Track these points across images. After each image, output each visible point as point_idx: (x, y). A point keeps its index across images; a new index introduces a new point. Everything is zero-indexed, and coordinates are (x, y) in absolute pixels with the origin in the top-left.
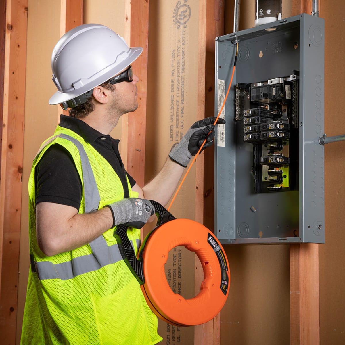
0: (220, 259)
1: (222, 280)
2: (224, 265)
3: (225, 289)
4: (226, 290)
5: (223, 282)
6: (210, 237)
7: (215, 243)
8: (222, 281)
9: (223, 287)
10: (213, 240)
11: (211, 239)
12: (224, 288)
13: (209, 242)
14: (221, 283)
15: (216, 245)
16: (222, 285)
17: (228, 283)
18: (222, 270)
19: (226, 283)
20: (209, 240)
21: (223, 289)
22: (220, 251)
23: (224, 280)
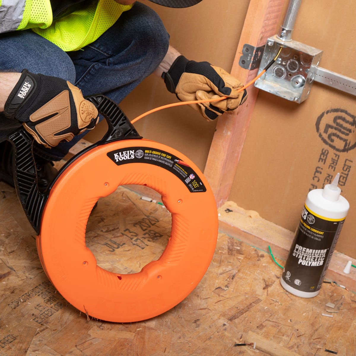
0: (155, 160)
1: (183, 179)
2: (168, 160)
3: (198, 186)
4: (199, 184)
5: (187, 181)
6: (114, 156)
7: (130, 152)
8: (185, 181)
9: (193, 187)
10: (122, 154)
11: (119, 155)
12: (196, 185)
13: (120, 163)
14: (187, 185)
15: (133, 153)
16: (190, 185)
17: (195, 174)
18: (171, 169)
19: (192, 177)
20: (117, 161)
21: (195, 189)
22: (146, 151)
23: (186, 178)
